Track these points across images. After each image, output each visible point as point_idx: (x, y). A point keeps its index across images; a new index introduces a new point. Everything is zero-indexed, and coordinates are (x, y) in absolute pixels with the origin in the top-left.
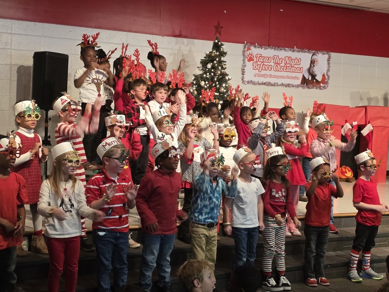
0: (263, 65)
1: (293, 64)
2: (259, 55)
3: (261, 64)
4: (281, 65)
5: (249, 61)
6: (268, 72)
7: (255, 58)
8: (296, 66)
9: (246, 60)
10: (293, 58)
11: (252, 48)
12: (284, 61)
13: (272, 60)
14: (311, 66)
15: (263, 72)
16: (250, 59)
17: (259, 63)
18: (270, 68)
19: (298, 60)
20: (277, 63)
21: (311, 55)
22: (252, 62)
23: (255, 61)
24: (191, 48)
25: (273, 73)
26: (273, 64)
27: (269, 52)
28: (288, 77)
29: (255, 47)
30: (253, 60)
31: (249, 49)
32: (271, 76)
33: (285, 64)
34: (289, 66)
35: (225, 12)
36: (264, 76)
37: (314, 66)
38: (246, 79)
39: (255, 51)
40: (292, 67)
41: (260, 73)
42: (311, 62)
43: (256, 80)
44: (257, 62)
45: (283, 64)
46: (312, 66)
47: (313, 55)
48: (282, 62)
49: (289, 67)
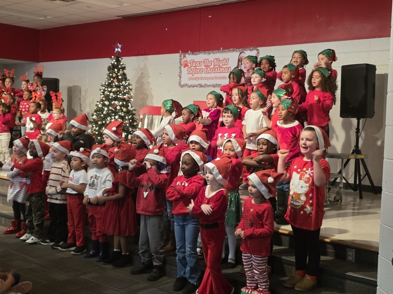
0: (196, 69)
1: (221, 64)
2: (192, 61)
3: (194, 68)
4: (211, 67)
5: (184, 67)
6: (199, 75)
7: (189, 64)
8: (224, 66)
9: (182, 67)
10: (221, 59)
11: (187, 55)
12: (213, 63)
13: (203, 64)
14: (238, 64)
15: (196, 76)
16: (186, 65)
17: (192, 68)
18: (201, 71)
19: (226, 61)
20: (207, 66)
21: (239, 53)
22: (187, 68)
23: (189, 66)
24: (145, 63)
25: (204, 75)
26: (203, 67)
27: (201, 57)
28: (217, 78)
29: (189, 54)
30: (188, 66)
31: (184, 57)
32: (202, 78)
33: (214, 66)
34: (218, 66)
35: (166, 29)
36: (196, 79)
37: (242, 64)
38: (182, 83)
39: (189, 57)
40: (220, 68)
41: (193, 77)
42: (239, 60)
43: (190, 83)
44: (191, 67)
45: (212, 66)
46: (240, 64)
47: (241, 53)
48: (211, 64)
49: (217, 68)
